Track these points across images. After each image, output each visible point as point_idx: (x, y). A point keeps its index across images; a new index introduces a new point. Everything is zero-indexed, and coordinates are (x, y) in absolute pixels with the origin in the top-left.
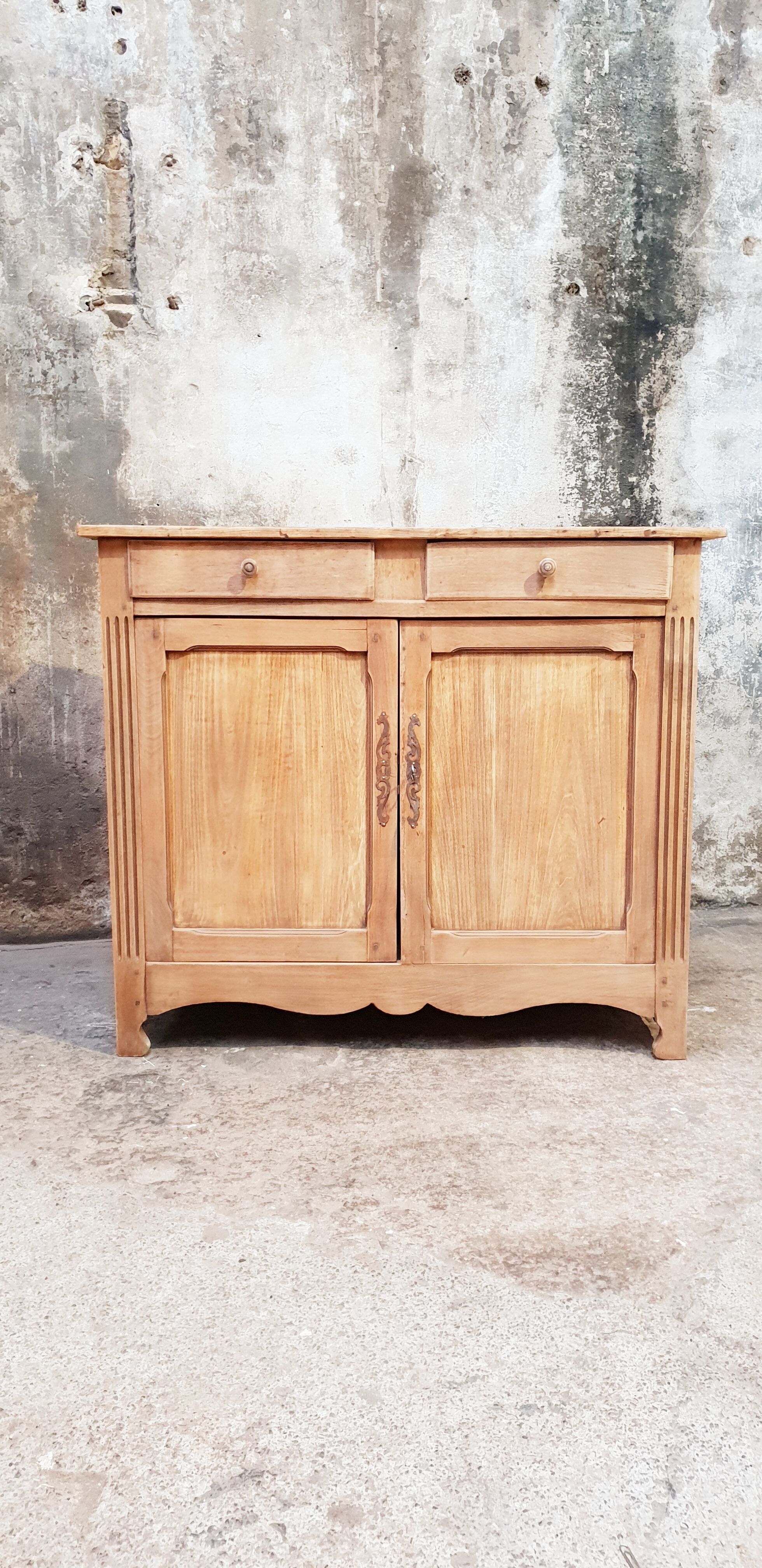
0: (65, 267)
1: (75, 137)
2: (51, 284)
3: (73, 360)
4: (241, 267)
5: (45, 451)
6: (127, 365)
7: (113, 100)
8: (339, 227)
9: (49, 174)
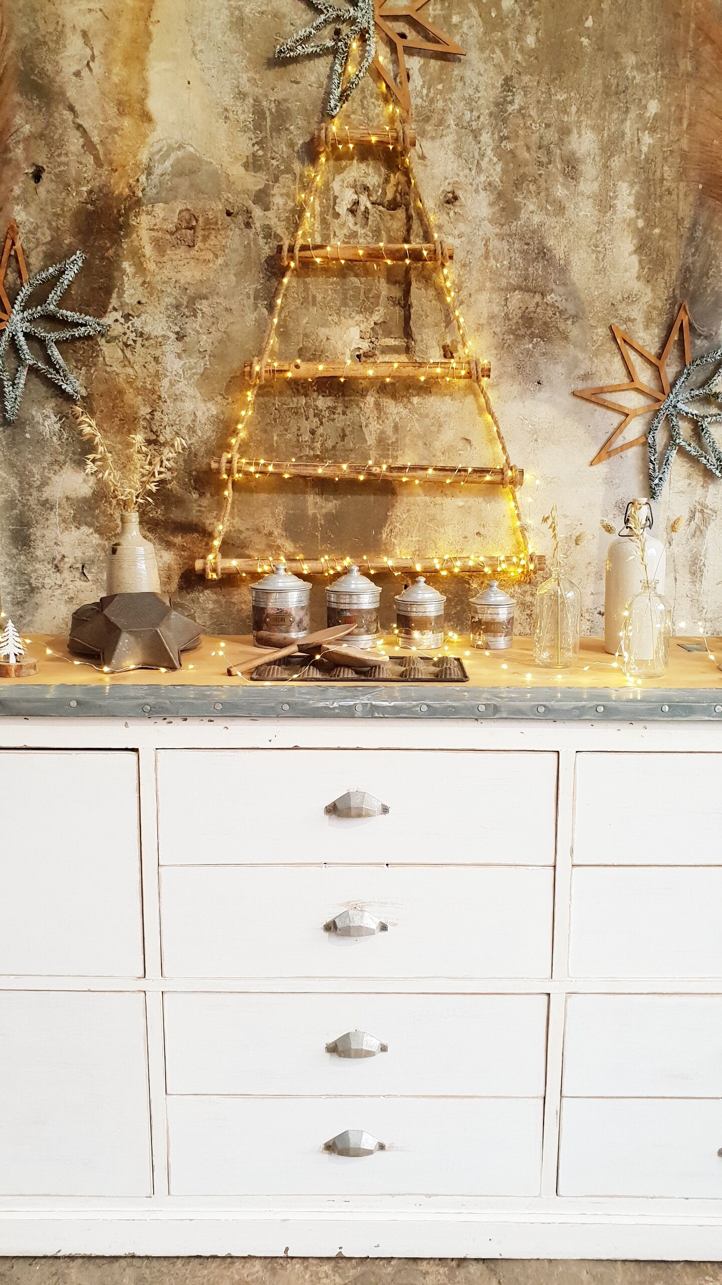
0: (336, 318)
1: (351, 181)
2: (322, 337)
3: (344, 417)
4: (523, 309)
5: (311, 512)
6: (397, 419)
8: (635, 259)
9: (324, 222)
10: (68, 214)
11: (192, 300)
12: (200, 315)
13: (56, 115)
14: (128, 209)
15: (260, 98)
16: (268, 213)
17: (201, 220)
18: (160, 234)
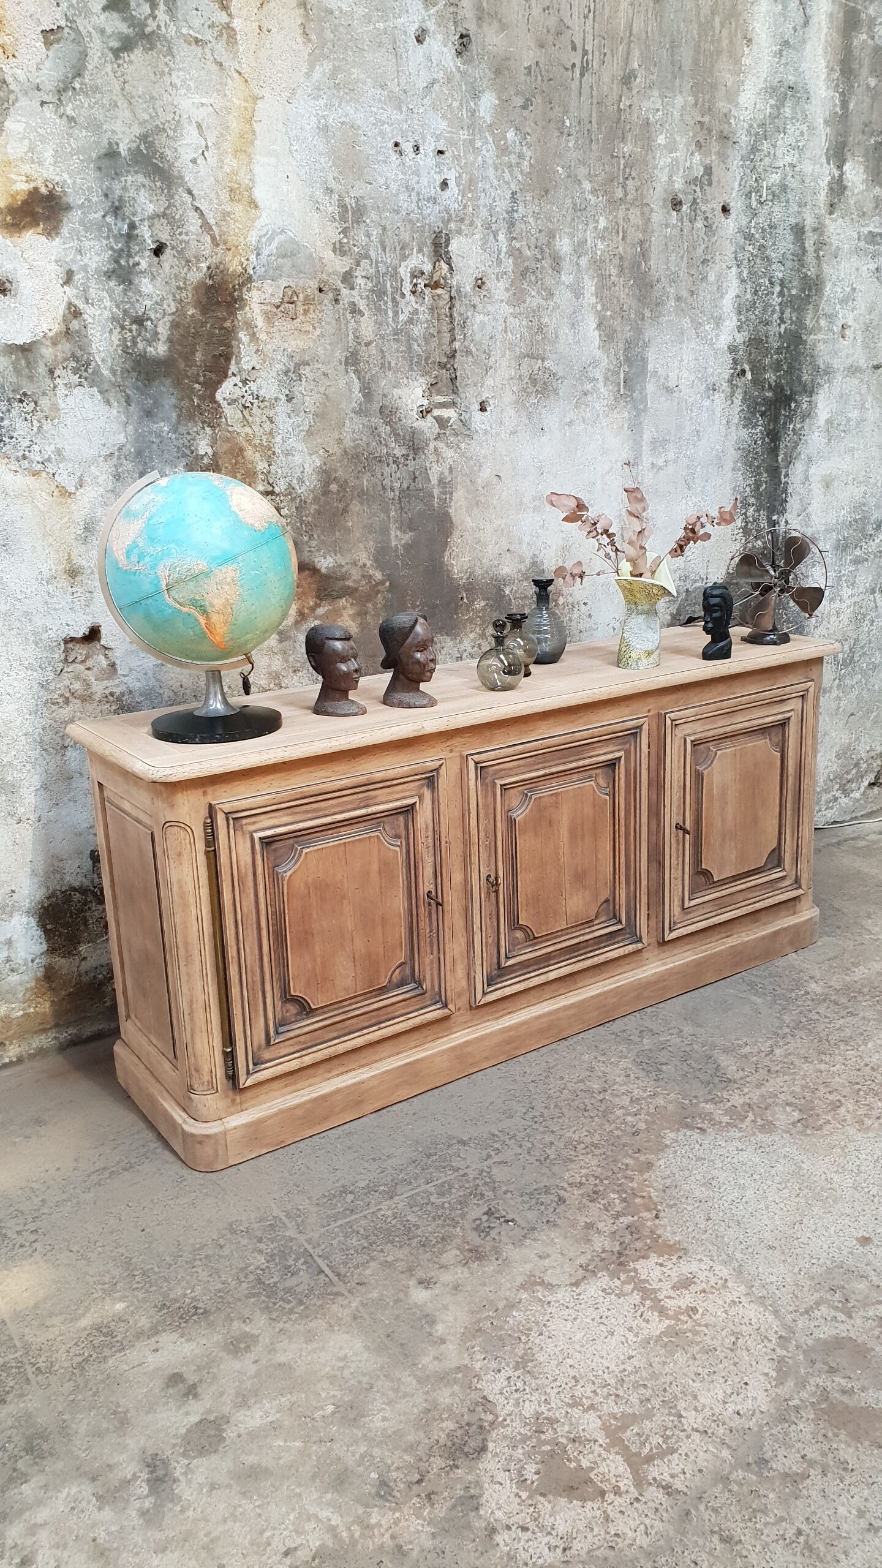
0: (405, 380)
1: (412, 266)
2: (396, 397)
3: (413, 462)
4: (530, 372)
5: (393, 544)
6: (451, 463)
7: (441, 232)
8: (597, 333)
9: (394, 300)
10: (189, 288)
11: (297, 366)
12: (304, 379)
13: (176, 197)
14: (241, 285)
15: (344, 194)
16: (354, 293)
17: (301, 296)
18: (269, 308)
